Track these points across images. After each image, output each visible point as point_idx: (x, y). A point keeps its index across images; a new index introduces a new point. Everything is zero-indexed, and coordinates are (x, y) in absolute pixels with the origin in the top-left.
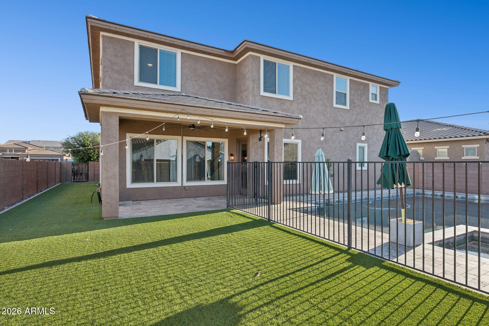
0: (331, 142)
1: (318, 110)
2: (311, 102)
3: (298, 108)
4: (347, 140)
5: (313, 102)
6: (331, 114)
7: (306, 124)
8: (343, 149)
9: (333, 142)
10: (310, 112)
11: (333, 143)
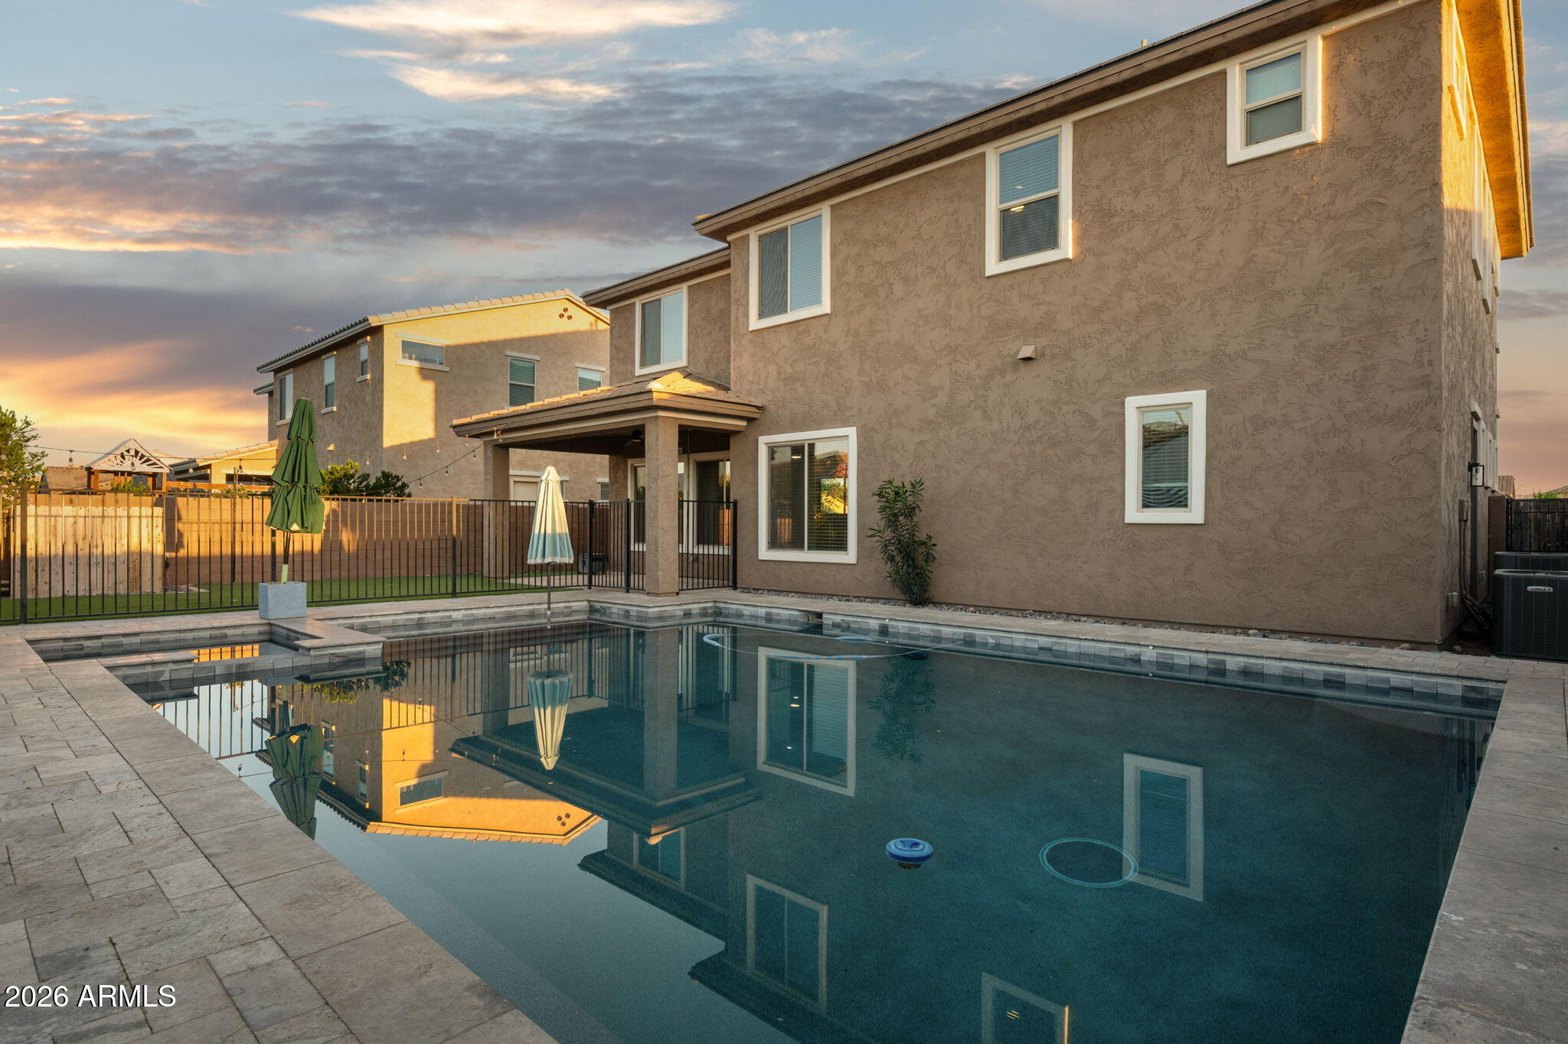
0: (978, 414)
1: (919, 311)
2: (892, 293)
3: (849, 331)
4: (1064, 395)
5: (899, 289)
6: (979, 307)
7: (876, 371)
8: (1040, 433)
9: (985, 412)
10: (889, 330)
11: (986, 416)
